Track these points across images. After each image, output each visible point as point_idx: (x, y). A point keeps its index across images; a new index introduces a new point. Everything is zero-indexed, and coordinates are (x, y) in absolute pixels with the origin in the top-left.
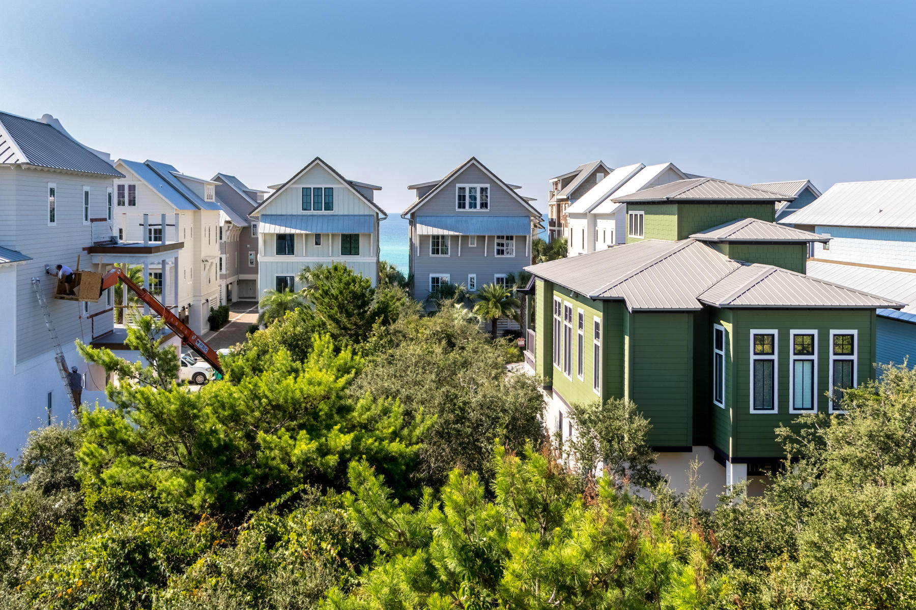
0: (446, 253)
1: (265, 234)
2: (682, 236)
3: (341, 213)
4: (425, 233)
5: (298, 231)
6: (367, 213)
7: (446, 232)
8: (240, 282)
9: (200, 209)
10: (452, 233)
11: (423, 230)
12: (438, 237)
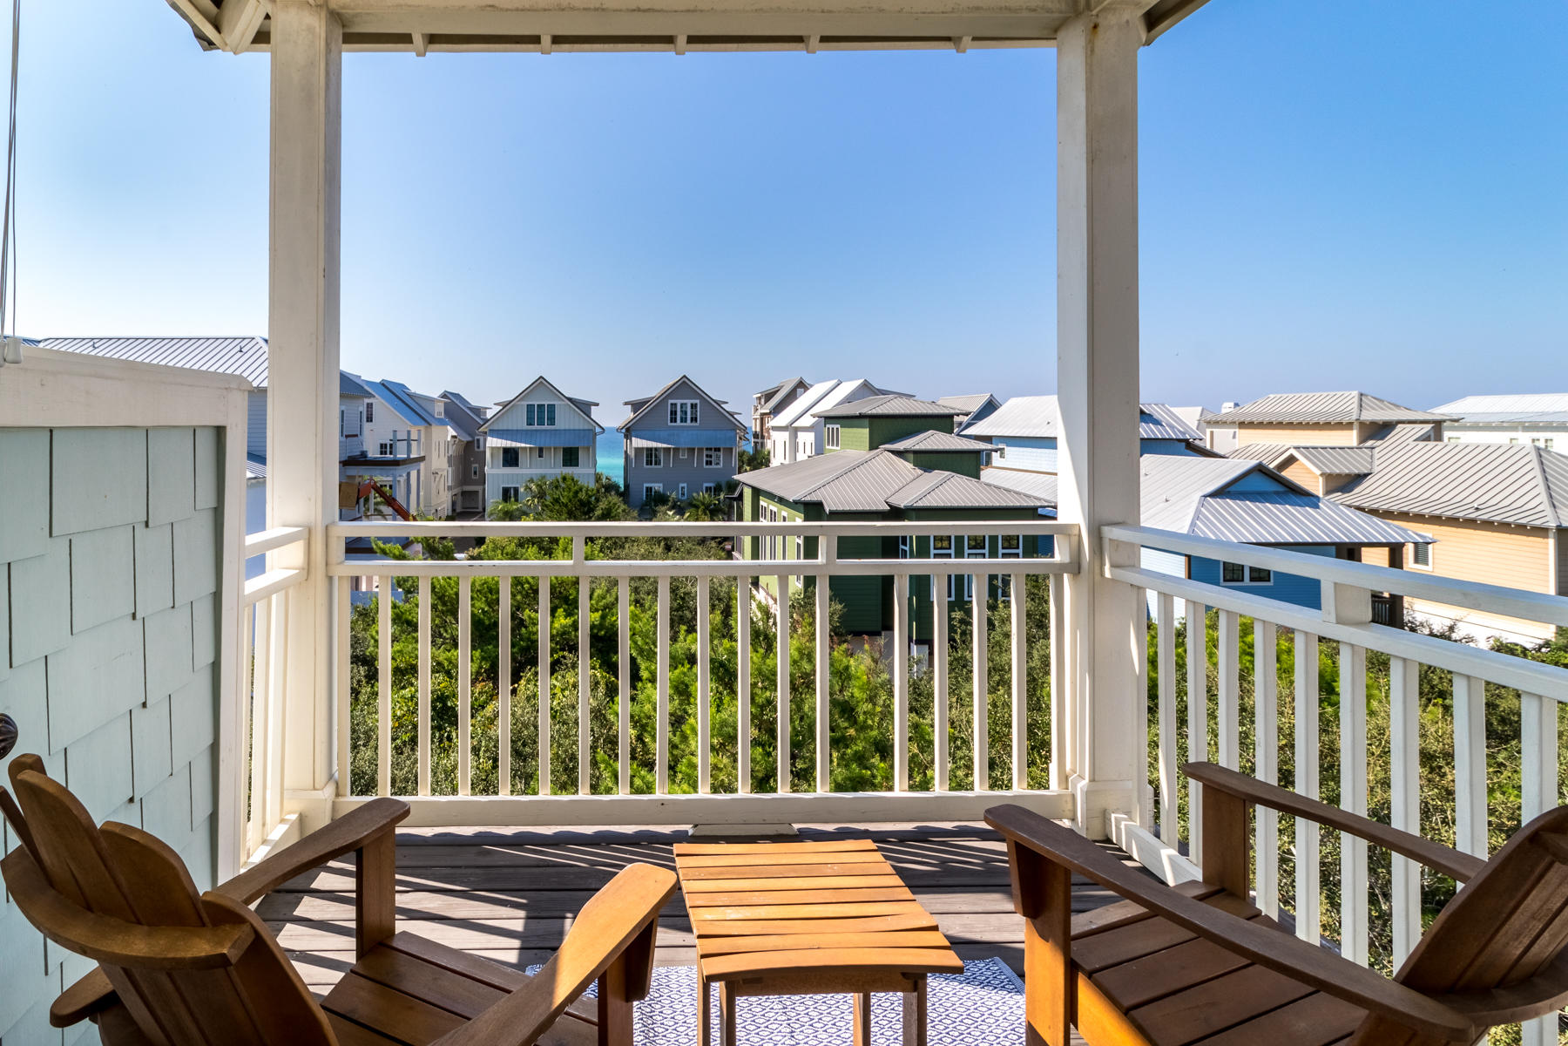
0: (660, 464)
1: (492, 448)
2: (873, 446)
3: (563, 428)
4: (640, 446)
5: (523, 445)
6: (586, 427)
7: (660, 445)
8: (463, 493)
9: (430, 425)
10: (665, 446)
11: (638, 443)
12: (651, 449)
